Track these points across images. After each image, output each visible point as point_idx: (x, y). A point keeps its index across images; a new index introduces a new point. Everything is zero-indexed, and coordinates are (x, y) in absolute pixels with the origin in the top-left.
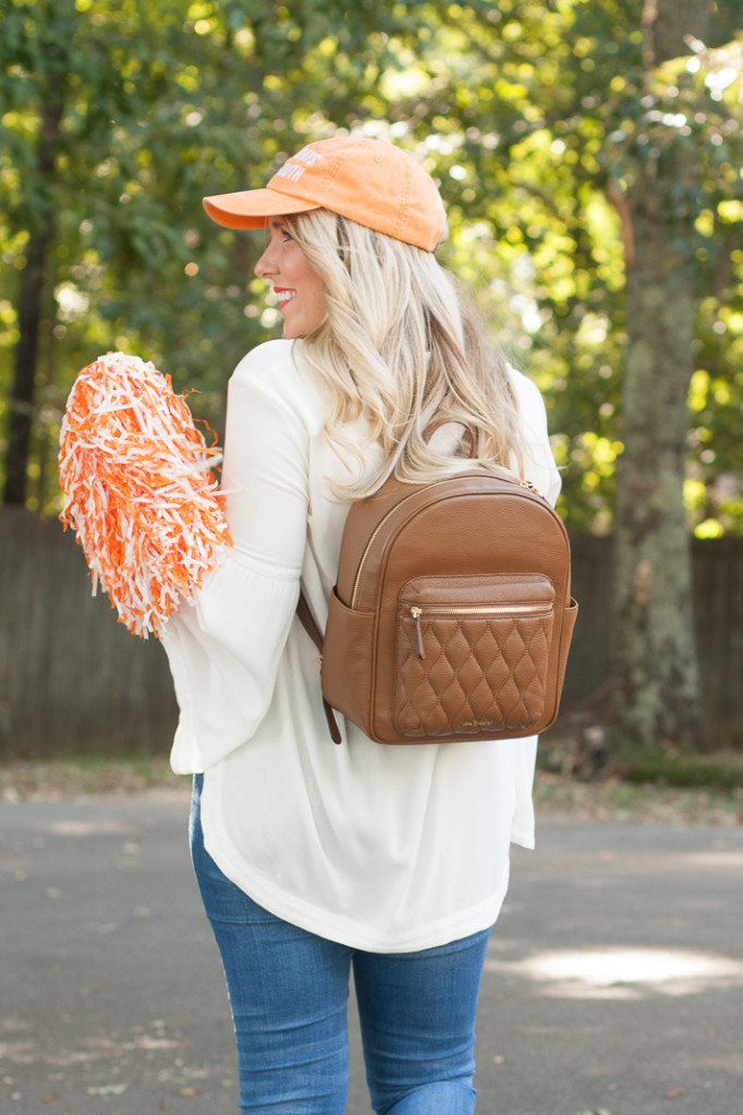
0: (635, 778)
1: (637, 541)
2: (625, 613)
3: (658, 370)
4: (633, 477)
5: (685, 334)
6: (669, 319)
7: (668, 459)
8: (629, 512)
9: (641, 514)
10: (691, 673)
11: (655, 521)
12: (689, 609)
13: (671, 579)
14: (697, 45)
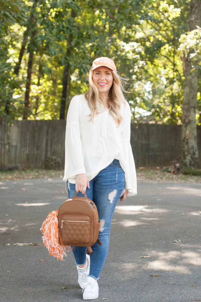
0: (186, 174)
1: (186, 126)
2: (184, 141)
3: (190, 92)
4: (185, 114)
5: (196, 85)
6: (193, 82)
7: (193, 109)
8: (184, 120)
9: (187, 121)
10: (197, 153)
11: (190, 122)
12: (196, 140)
13: (193, 134)
14: (198, 27)
